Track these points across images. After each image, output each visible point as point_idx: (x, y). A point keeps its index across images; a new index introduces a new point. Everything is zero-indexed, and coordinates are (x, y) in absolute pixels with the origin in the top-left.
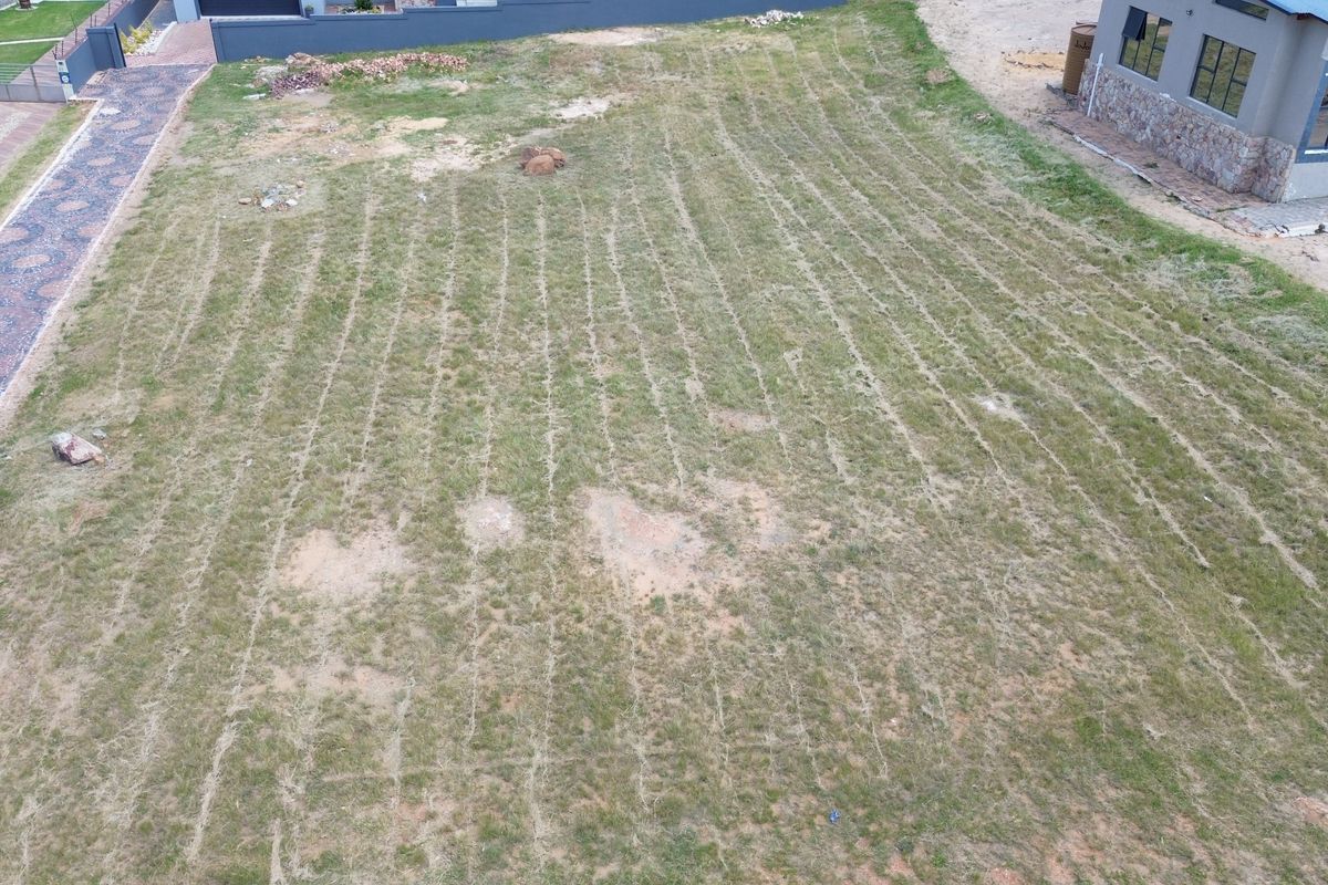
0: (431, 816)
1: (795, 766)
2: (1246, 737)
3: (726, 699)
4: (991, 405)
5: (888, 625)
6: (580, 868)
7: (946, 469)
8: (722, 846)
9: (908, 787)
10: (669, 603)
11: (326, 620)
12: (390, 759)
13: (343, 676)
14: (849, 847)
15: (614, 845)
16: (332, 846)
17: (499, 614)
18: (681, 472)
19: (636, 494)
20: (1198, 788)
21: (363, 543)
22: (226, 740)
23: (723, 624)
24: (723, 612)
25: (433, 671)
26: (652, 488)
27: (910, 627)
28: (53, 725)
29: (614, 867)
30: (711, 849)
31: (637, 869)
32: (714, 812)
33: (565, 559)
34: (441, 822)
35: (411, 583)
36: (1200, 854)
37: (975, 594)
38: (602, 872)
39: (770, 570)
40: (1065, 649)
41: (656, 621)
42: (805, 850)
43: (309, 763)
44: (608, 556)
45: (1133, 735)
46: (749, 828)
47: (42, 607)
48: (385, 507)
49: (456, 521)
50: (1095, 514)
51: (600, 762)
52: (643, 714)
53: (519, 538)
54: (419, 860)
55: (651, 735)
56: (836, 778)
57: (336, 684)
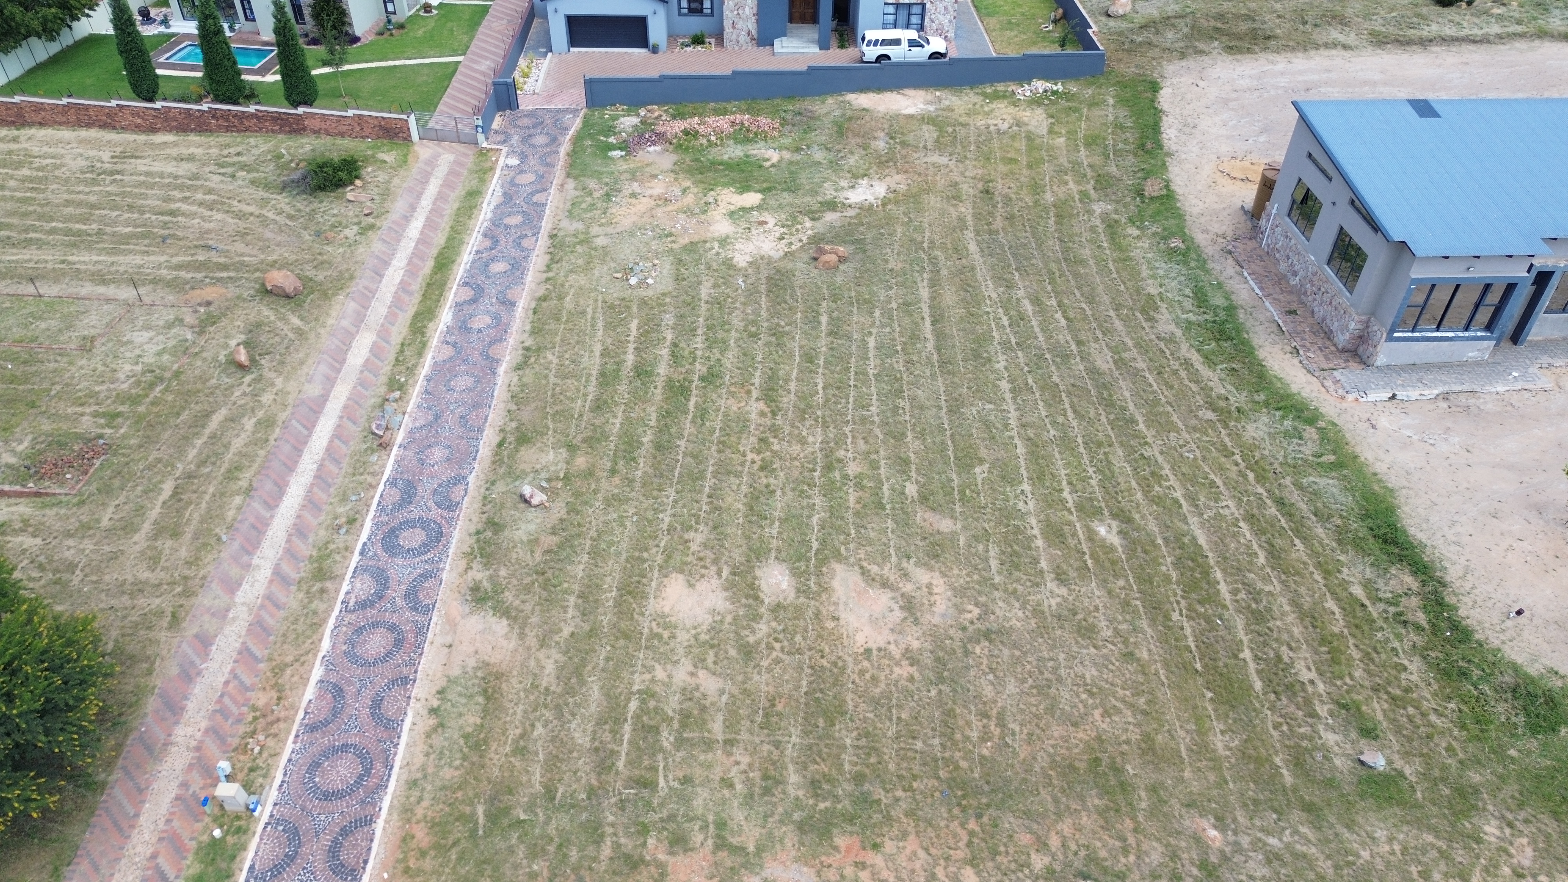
0: (738, 763)
1: (931, 762)
2: (1181, 780)
3: (899, 718)
4: (1102, 531)
5: (999, 684)
6: (811, 802)
7: (1061, 578)
8: (884, 800)
9: (988, 783)
10: (875, 652)
11: (683, 637)
12: (717, 727)
13: (692, 674)
14: (950, 811)
15: (829, 792)
16: (689, 772)
17: (777, 646)
18: (894, 559)
19: (864, 572)
20: (1144, 805)
21: (702, 586)
22: (633, 705)
23: (903, 671)
24: (905, 663)
25: (740, 678)
26: (874, 569)
27: (1012, 687)
28: (544, 684)
29: (828, 804)
30: (878, 801)
31: (839, 806)
32: (883, 782)
33: (817, 615)
34: (743, 767)
35: (729, 619)
36: (1131, 840)
37: (1055, 670)
38: (822, 806)
39: (936, 637)
40: (1097, 713)
41: (866, 664)
42: (926, 809)
43: (676, 725)
44: (843, 616)
45: (1118, 770)
46: (899, 793)
47: (528, 608)
48: (715, 561)
49: (755, 578)
50: (1144, 624)
51: (827, 746)
52: (852, 721)
53: (792, 595)
54: (731, 786)
55: (855, 734)
56: (950, 772)
57: (688, 679)
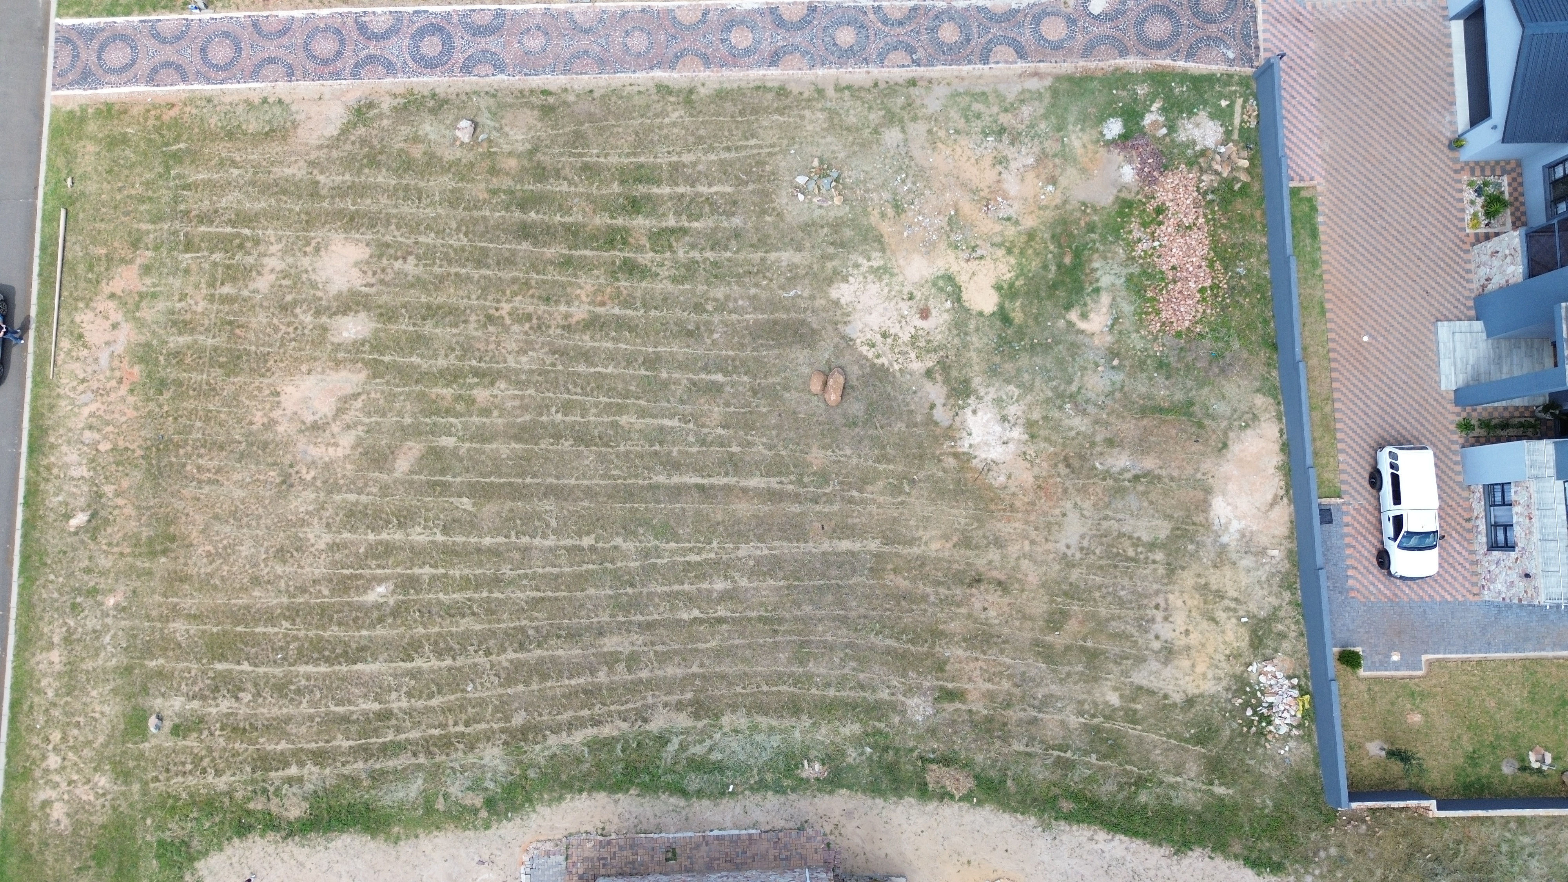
1: (186, 430)
4: (381, 589)
5: (242, 485)
7: (334, 547)
9: (166, 466)
10: (277, 399)
13: (272, 271)
14: (150, 440)
15: (170, 363)
16: (194, 273)
17: (291, 329)
18: (367, 421)
19: (355, 396)
20: (139, 563)
21: (355, 273)
22: (247, 232)
23: (259, 418)
24: (265, 420)
25: (265, 304)
26: (358, 404)
27: (239, 493)
28: (274, 169)
29: (161, 362)
30: (161, 394)
31: (159, 369)
33: (315, 359)
34: (194, 307)
35: (319, 294)
36: (115, 550)
37: (249, 526)
38: (161, 358)
39: (287, 444)
40: (210, 548)
41: (267, 392)
42: (152, 425)
43: (227, 262)
44: (312, 377)
45: (164, 552)
46: (165, 408)
47: (348, 147)
48: (382, 282)
49: (357, 312)
50: (285, 600)
51: (204, 362)
52: (221, 380)
53: (336, 340)
54: (180, 300)
56: (177, 442)
57: (269, 268)
